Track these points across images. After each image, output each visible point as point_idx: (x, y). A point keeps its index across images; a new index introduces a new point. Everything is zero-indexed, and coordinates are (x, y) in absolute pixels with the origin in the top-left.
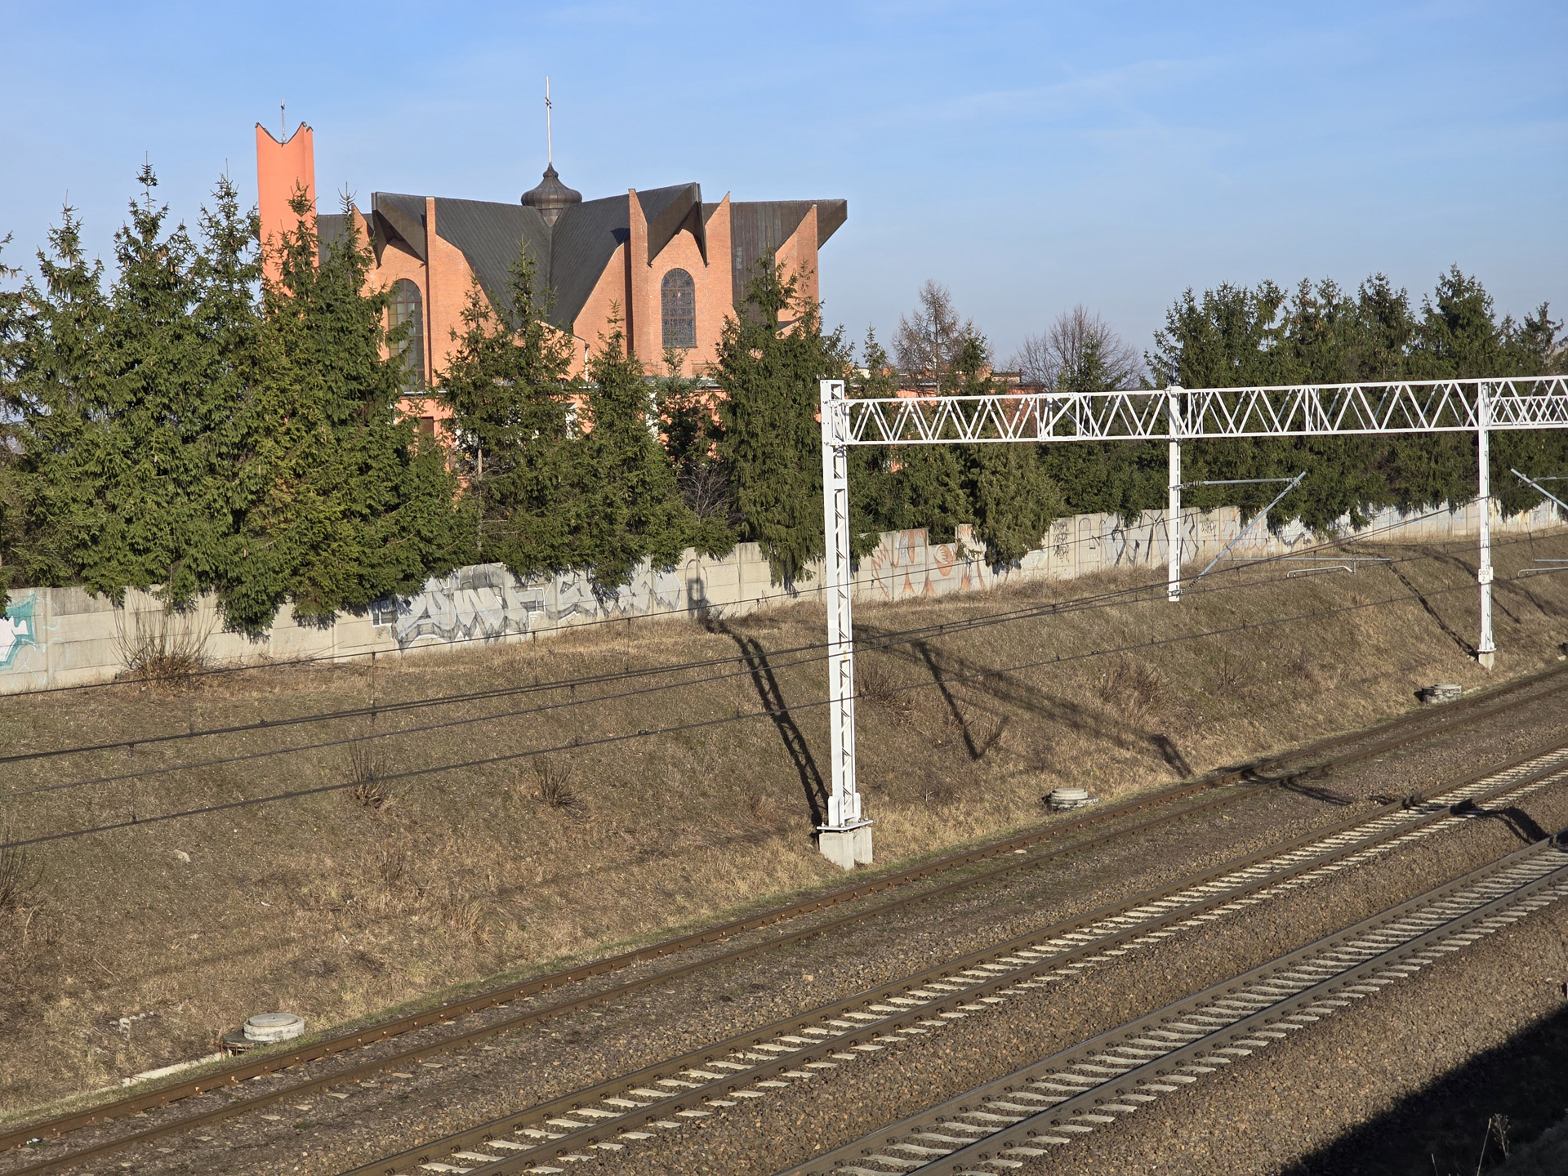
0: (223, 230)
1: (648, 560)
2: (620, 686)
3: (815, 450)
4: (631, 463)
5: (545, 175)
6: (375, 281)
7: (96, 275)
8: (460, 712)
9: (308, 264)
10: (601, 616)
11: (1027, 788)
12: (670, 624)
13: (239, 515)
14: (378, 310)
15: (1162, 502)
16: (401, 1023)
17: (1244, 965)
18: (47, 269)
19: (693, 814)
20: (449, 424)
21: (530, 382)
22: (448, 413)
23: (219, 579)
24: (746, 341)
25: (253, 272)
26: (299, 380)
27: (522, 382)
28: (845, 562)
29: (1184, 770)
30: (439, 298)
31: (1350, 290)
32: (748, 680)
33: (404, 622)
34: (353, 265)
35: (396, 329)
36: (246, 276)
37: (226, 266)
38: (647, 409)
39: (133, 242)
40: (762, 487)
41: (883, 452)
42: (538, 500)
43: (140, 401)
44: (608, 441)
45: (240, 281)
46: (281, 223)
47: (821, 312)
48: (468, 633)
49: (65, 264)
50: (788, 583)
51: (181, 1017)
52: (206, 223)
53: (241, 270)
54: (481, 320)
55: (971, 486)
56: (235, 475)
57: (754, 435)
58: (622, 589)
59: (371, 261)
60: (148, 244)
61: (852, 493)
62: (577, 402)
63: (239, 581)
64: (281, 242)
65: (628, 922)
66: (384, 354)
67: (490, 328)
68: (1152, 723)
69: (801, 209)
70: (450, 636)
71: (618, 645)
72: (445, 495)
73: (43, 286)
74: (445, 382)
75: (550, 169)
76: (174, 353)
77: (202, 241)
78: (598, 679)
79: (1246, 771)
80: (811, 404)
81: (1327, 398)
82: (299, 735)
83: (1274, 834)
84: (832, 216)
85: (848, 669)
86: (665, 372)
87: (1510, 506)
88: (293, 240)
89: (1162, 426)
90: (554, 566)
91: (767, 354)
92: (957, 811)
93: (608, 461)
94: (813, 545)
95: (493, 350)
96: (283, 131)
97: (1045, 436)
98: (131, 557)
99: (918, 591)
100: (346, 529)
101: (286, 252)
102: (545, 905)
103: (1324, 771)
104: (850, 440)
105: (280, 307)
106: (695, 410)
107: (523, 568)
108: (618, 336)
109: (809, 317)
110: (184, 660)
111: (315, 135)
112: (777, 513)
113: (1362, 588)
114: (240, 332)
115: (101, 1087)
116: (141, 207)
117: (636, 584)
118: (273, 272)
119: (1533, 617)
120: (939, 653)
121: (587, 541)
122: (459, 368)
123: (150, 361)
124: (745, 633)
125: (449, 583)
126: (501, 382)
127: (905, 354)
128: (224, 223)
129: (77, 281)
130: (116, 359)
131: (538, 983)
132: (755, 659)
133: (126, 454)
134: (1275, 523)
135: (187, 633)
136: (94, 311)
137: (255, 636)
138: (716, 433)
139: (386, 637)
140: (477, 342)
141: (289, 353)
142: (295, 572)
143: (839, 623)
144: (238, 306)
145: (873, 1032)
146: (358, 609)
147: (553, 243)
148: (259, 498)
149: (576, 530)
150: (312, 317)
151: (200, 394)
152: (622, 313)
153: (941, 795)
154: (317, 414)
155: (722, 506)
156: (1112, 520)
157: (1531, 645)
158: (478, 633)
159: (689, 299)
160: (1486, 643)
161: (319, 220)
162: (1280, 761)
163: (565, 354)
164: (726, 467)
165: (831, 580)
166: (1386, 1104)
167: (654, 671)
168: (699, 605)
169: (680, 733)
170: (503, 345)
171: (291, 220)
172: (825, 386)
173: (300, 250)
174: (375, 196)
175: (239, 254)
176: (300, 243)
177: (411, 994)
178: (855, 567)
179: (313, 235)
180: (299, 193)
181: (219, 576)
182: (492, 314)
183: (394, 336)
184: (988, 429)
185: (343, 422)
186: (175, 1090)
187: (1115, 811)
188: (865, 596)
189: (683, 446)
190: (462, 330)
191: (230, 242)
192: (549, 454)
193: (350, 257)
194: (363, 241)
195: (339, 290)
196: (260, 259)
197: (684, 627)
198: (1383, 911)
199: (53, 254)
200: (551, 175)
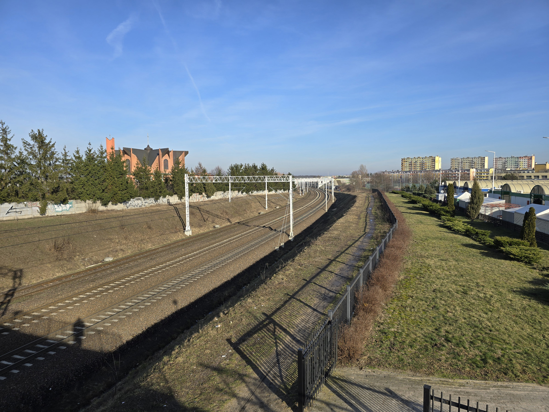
0: (101, 151)
1: (162, 197)
2: (158, 213)
3: (184, 183)
4: (159, 184)
6: (123, 159)
7: (82, 157)
8: (136, 216)
10: (155, 204)
11: (212, 225)
12: (165, 205)
13: (103, 190)
14: (124, 163)
15: (228, 190)
16: (127, 258)
17: (238, 246)
18: (74, 156)
19: (168, 229)
20: (134, 178)
21: (145, 173)
22: (134, 177)
23: (101, 199)
24: (175, 169)
25: (105, 157)
26: (112, 172)
27: (144, 173)
28: (188, 197)
29: (231, 223)
30: (133, 162)
31: (251, 165)
32: (175, 212)
33: (128, 205)
38: (162, 177)
39: (88, 153)
40: (177, 187)
41: (193, 183)
42: (147, 189)
43: (89, 174)
44: (156, 181)
45: (103, 158)
46: (110, 151)
47: (185, 165)
48: (137, 206)
49: (77, 155)
50: (181, 200)
51: (95, 258)
55: (204, 188)
56: (103, 185)
57: (176, 181)
58: (158, 200)
59: (123, 156)
60: (90, 153)
61: (189, 188)
62: (152, 176)
63: (103, 199)
64: (110, 153)
65: (159, 243)
66: (125, 169)
67: (140, 166)
68: (227, 217)
69: (183, 152)
70: (134, 206)
71: (158, 208)
72: (134, 188)
73: (74, 158)
74: (133, 173)
76: (94, 168)
77: (98, 153)
78: (155, 212)
79: (239, 223)
80: (184, 177)
81: (248, 178)
82: (112, 220)
83: (242, 230)
84: (186, 153)
85: (188, 210)
86: (164, 172)
87: (269, 191)
89: (228, 181)
90: (149, 197)
91: (178, 171)
92: (202, 228)
93: (156, 184)
94: (184, 195)
95: (140, 169)
96: (110, 138)
97: (214, 182)
98: (87, 196)
99: (198, 201)
100: (119, 192)
101: (110, 155)
102: (147, 242)
103: (248, 223)
104: (189, 182)
106: (168, 178)
107: (145, 197)
108: (158, 168)
109: (183, 166)
110: (95, 210)
111: (115, 140)
112: (179, 191)
113: (252, 201)
115: (83, 268)
116: (89, 148)
117: (160, 200)
118: (108, 157)
119: (272, 204)
120: (200, 209)
121: (154, 194)
122: (135, 171)
123: (90, 169)
124: (175, 206)
125: (134, 200)
126: (141, 173)
127: (196, 171)
129: (79, 158)
130: (85, 169)
131: (146, 252)
132: (176, 209)
133: (86, 182)
134: (242, 193)
135: (96, 206)
136: (82, 162)
137: (106, 206)
138: (171, 181)
139: (125, 207)
140: (138, 168)
141: (111, 168)
142: (112, 198)
143: (187, 205)
144: (103, 162)
145: (192, 256)
146: (121, 203)
147: (149, 155)
148: (106, 188)
149: (152, 193)
150: (114, 164)
151: (97, 174)
152: (158, 164)
153: (201, 226)
154: (115, 177)
155: (172, 190)
156: (222, 192)
157: (272, 207)
158: (138, 206)
159: (167, 163)
160: (267, 207)
161: (115, 151)
162: (242, 221)
163: (150, 170)
164: (172, 185)
165: (186, 199)
166: (254, 262)
167: (163, 211)
168: (169, 202)
169: (166, 219)
170: (142, 168)
171: (111, 151)
172: (185, 175)
173: (112, 155)
174: (123, 148)
175: (103, 155)
177: (128, 254)
178: (189, 198)
179: (114, 153)
180: (112, 147)
181: (100, 198)
182: (140, 164)
183: (126, 167)
184: (207, 181)
185: (119, 178)
186: (94, 268)
187: (222, 228)
188: (191, 201)
189: (167, 182)
190: (136, 166)
191: (102, 153)
192: (148, 183)
193: (120, 156)
194: (122, 153)
195: (118, 160)
197: (167, 205)
198: (254, 239)
199: (75, 154)
200: (148, 146)
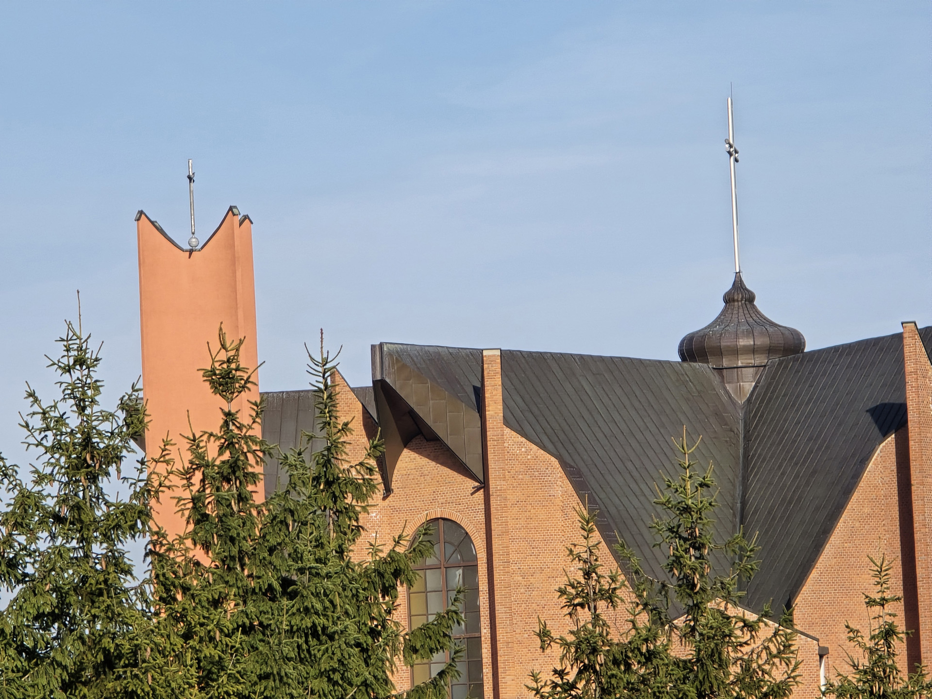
0: (72, 433)
5: (729, 299)
9: (242, 498)
14: (387, 590)
25: (131, 518)
30: (513, 557)
34: (335, 498)
35: (425, 628)
36: (118, 526)
37: (77, 507)
45: (107, 538)
46: (188, 416)
52: (37, 422)
53: (108, 516)
54: (602, 605)
59: (372, 488)
64: (188, 456)
75: (738, 284)
88: (212, 450)
95: (628, 667)
96: (193, 225)
101: (198, 476)
105: (186, 589)
108: (888, 633)
114: (106, 642)
118: (171, 518)
128: (74, 421)
140: (594, 651)
144: (101, 589)
147: (747, 438)
150: (251, 608)
152: (895, 586)
161: (265, 407)
163: (778, 674)
170: (650, 656)
171: (208, 411)
173: (226, 470)
174: (378, 350)
175: (103, 483)
176: (226, 456)
179: (252, 438)
180: (223, 356)
191: (86, 458)
193: (330, 482)
194: (356, 448)
196: (147, 492)
